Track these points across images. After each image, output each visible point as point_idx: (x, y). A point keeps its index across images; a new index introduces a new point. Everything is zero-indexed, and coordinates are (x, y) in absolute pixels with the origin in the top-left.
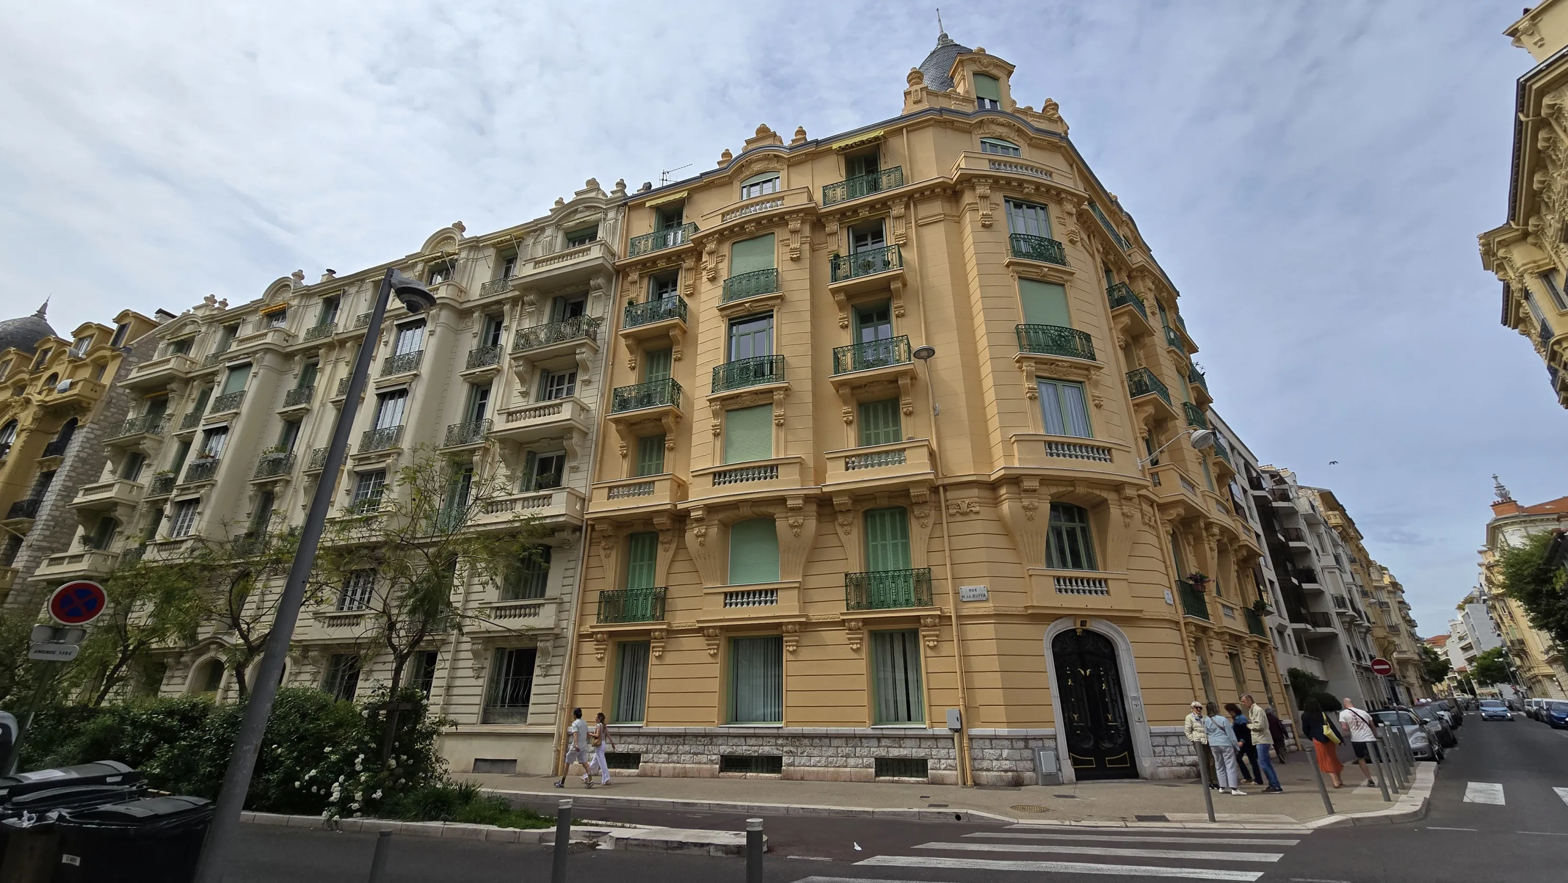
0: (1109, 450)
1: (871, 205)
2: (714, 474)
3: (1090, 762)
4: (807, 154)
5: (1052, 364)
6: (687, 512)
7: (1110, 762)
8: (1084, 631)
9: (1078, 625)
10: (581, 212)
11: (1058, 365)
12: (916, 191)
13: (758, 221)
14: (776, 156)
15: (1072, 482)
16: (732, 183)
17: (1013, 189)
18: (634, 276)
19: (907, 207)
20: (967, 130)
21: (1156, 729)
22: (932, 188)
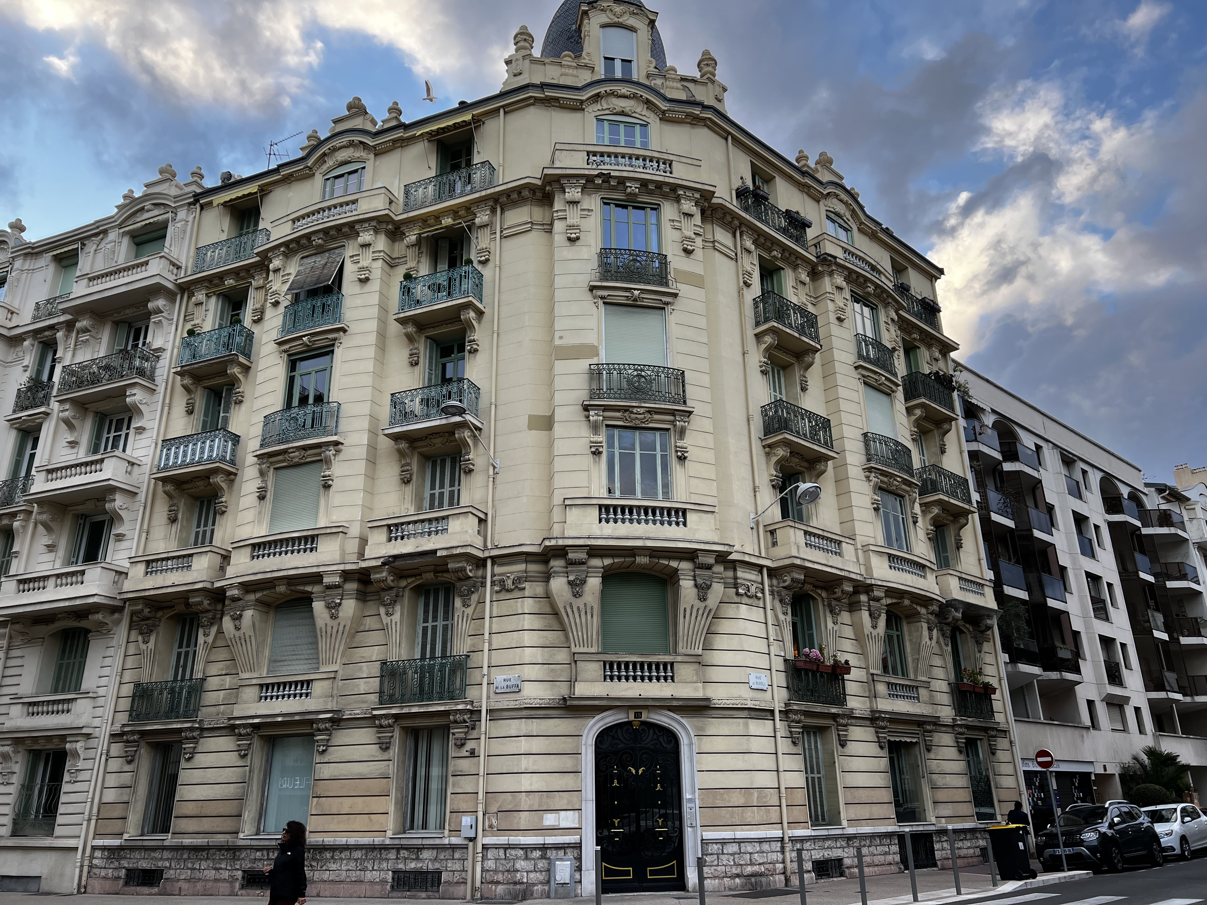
0: (684, 511)
1: (454, 212)
2: (253, 546)
3: (627, 873)
4: (394, 141)
5: (626, 411)
6: (222, 591)
7: (652, 873)
8: (644, 723)
9: (632, 717)
10: (148, 211)
11: (632, 412)
12: (501, 193)
13: (325, 231)
14: (361, 142)
15: (632, 551)
16: (314, 175)
17: (613, 189)
18: (200, 296)
19: (493, 211)
20: (578, 107)
21: (709, 835)
22: (519, 189)
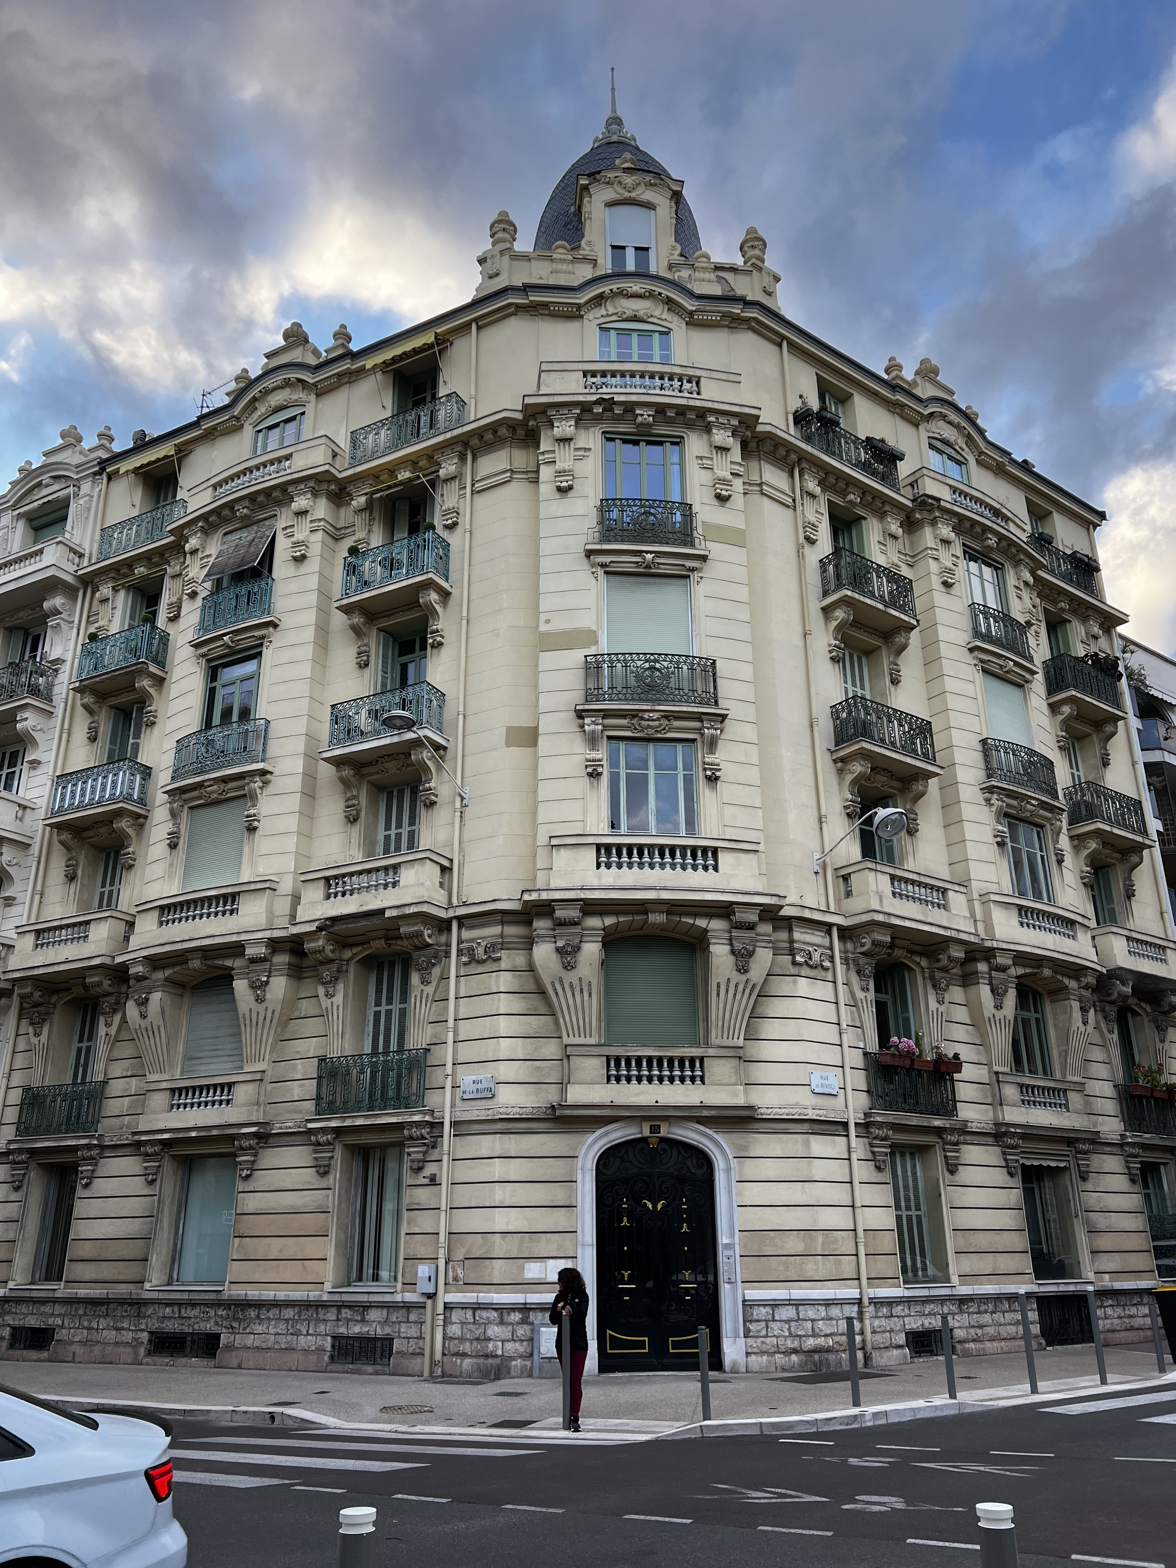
0: (715, 851)
1: (412, 462)
2: (162, 908)
3: (642, 1345)
4: (340, 375)
5: (634, 716)
6: (124, 967)
7: (676, 1345)
8: (663, 1140)
9: (646, 1132)
10: (47, 486)
11: (642, 719)
12: (471, 433)
13: (252, 498)
14: (299, 380)
15: (643, 907)
16: (242, 426)
17: (619, 419)
18: (105, 590)
19: (462, 458)
20: (574, 314)
21: (754, 1294)
22: (493, 427)
